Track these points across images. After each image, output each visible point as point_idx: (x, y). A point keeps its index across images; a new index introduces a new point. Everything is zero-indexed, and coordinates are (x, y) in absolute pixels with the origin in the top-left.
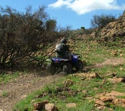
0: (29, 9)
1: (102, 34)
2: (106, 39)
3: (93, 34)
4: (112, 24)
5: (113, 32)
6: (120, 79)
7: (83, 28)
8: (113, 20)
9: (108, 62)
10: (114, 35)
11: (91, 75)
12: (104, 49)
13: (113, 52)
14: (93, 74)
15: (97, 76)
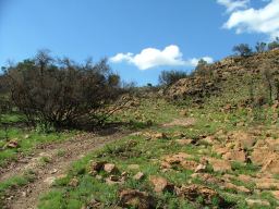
0: (89, 61)
1: (171, 91)
2: (176, 97)
3: (161, 92)
4: (182, 81)
5: (183, 89)
6: (190, 141)
7: (150, 85)
8: (184, 76)
9: (177, 122)
10: (185, 93)
11: (158, 135)
12: (172, 108)
13: (183, 112)
14: (159, 135)
15: (164, 136)
